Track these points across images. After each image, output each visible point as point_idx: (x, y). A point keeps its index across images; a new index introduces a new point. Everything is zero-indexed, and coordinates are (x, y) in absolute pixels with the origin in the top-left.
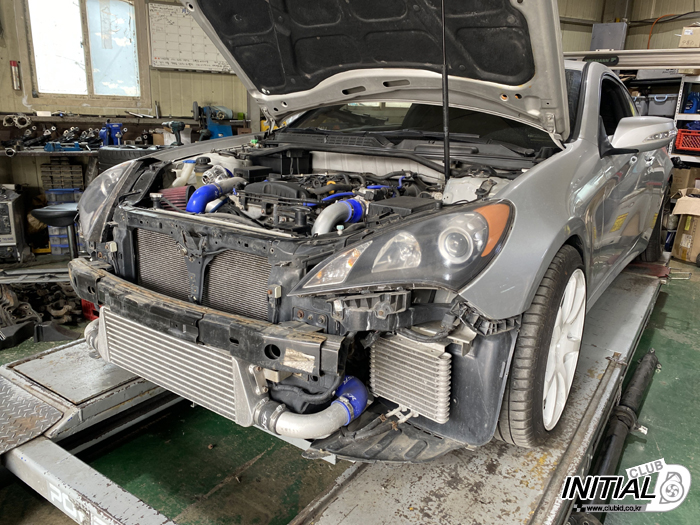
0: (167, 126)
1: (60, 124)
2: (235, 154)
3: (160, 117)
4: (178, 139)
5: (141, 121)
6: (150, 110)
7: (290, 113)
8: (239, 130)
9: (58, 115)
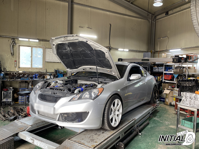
0: (48, 74)
1: (24, 74)
2: (62, 81)
3: (47, 72)
4: (51, 77)
5: (42, 73)
6: (44, 71)
7: (74, 73)
8: (65, 75)
9: (24, 72)
